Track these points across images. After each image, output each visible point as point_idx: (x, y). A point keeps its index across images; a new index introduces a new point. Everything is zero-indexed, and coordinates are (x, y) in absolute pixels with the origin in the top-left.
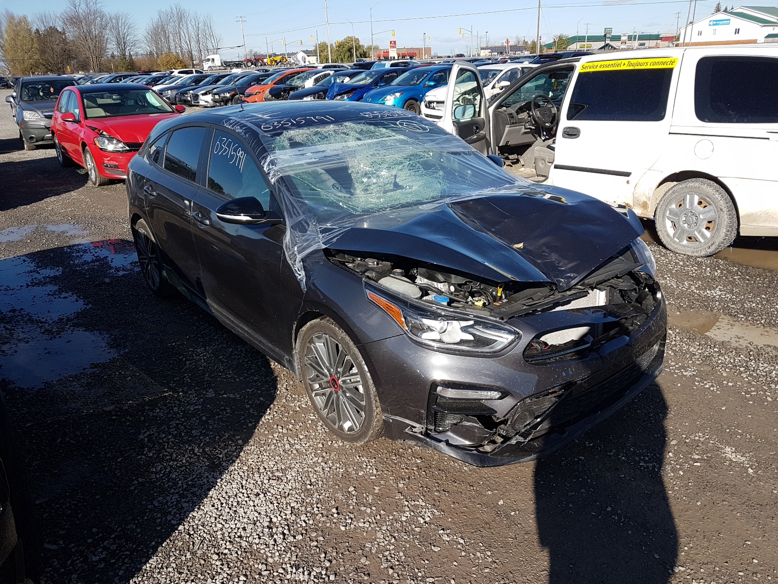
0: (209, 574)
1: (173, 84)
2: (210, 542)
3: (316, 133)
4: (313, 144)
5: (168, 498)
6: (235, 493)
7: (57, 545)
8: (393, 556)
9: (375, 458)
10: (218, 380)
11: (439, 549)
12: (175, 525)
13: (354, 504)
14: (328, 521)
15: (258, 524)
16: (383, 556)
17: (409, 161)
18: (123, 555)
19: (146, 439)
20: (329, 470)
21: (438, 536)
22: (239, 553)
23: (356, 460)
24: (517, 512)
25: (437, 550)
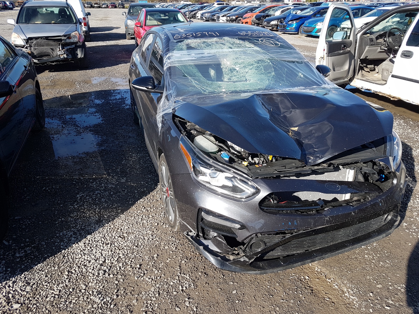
0: (58, 281)
1: (210, 10)
2: (70, 263)
3: (204, 42)
4: (202, 49)
5: (68, 233)
6: (99, 239)
7: (8, 243)
8: (152, 305)
9: (180, 240)
10: (132, 173)
11: (179, 310)
12: (62, 249)
13: (151, 265)
14: (132, 271)
15: (97, 261)
16: (147, 303)
17: (258, 64)
18: (30, 257)
19: (79, 198)
20: (151, 240)
21: (184, 301)
22: (79, 275)
23: (169, 239)
24: (240, 302)
25: (177, 310)
